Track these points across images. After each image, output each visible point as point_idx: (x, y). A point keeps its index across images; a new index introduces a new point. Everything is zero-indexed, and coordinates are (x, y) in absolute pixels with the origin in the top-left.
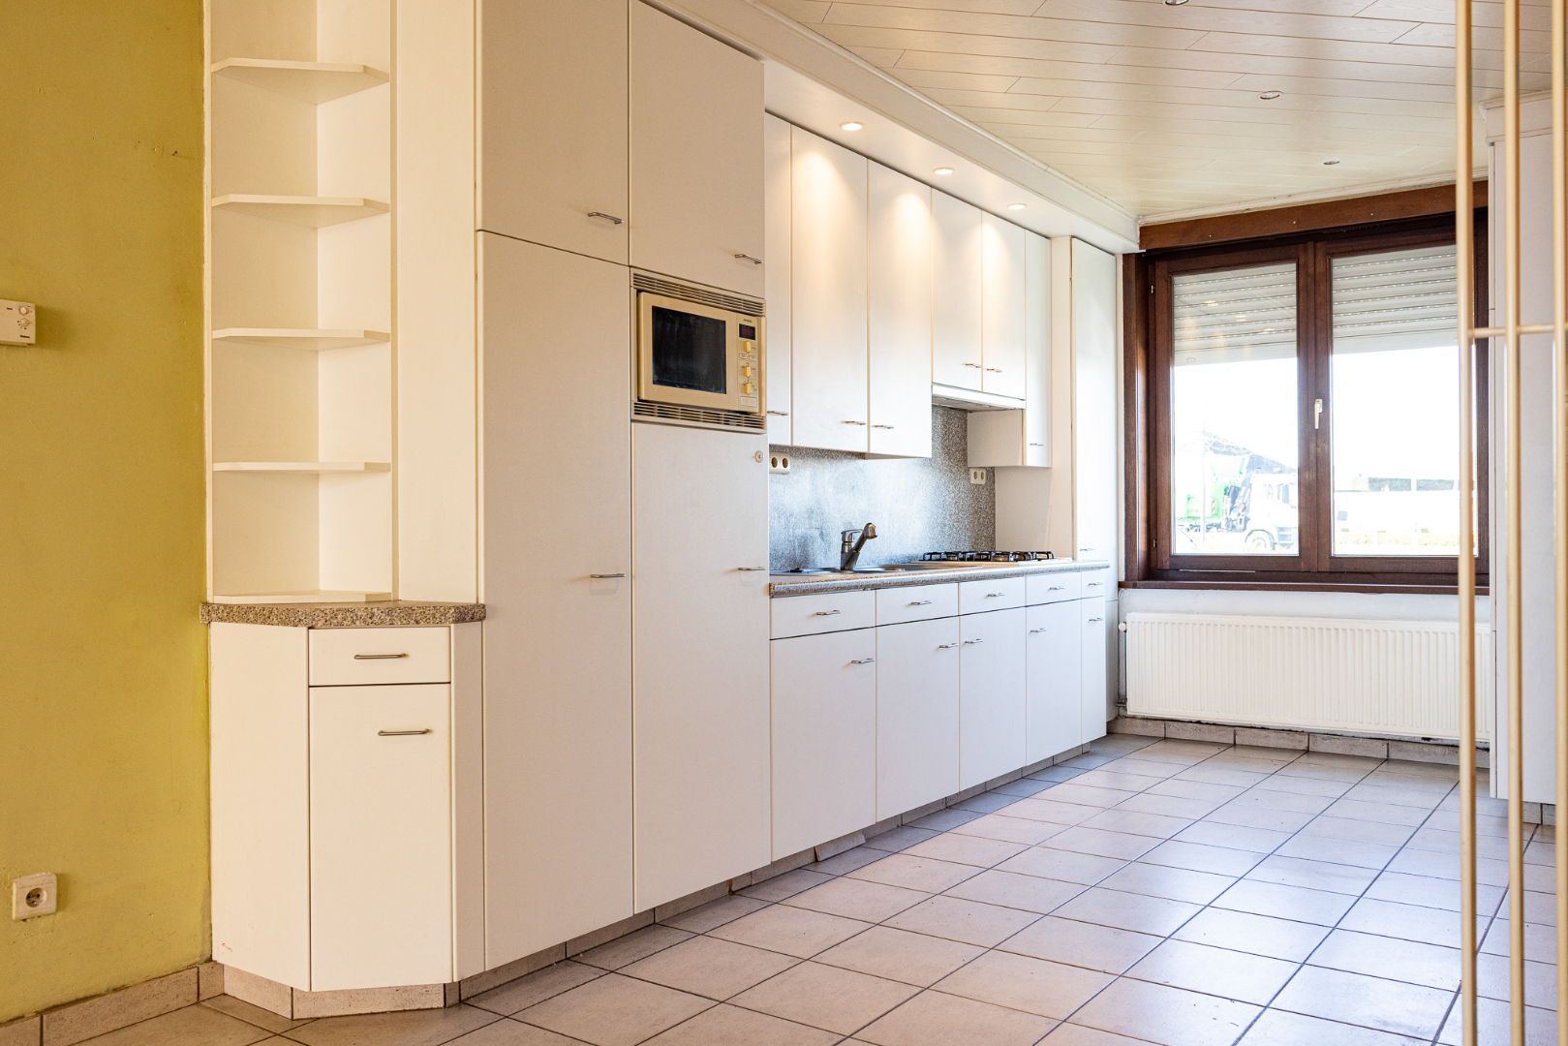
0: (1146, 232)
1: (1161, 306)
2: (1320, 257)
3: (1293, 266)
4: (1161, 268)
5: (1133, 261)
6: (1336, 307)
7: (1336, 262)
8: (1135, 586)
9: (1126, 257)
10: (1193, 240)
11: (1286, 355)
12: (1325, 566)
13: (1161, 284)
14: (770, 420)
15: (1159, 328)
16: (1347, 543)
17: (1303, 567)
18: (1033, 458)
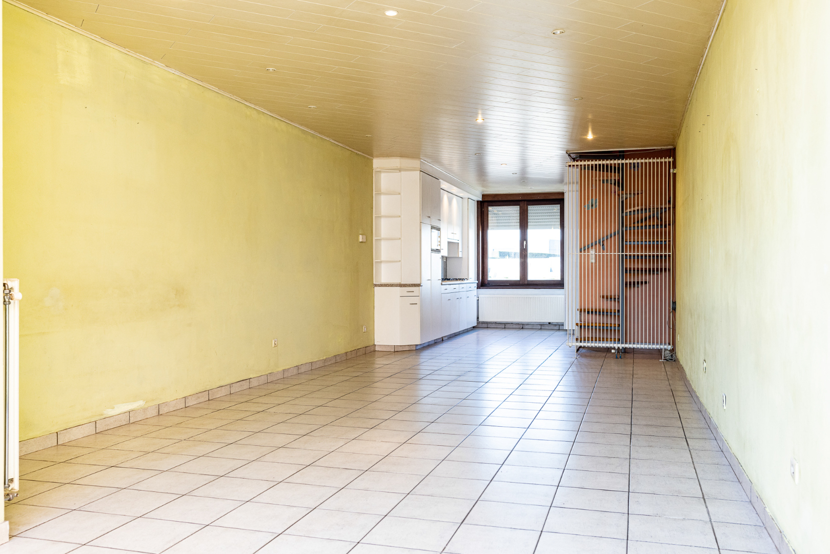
0: (483, 196)
1: (485, 214)
2: (525, 205)
3: (519, 207)
4: (486, 204)
5: (479, 203)
6: (529, 218)
7: (529, 206)
8: (480, 288)
9: (478, 201)
10: (496, 199)
11: (517, 229)
12: (526, 283)
13: (485, 208)
14: (441, 250)
15: (485, 220)
16: (532, 276)
17: (521, 283)
18: (460, 256)
